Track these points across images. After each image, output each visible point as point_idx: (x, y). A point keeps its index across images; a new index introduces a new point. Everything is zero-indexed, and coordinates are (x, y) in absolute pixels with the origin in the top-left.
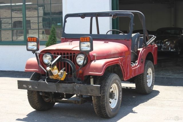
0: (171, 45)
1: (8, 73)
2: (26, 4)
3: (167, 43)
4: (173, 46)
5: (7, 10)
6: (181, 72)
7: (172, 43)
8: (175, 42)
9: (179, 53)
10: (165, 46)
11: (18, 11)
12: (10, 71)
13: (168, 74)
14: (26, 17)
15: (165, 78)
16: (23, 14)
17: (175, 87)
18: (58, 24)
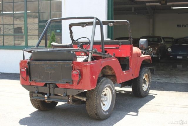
0: (154, 51)
1: (10, 75)
2: (28, 12)
3: (149, 49)
4: (155, 52)
5: (7, 17)
6: (167, 76)
7: (154, 49)
8: (156, 49)
9: (159, 59)
10: (148, 52)
11: (17, 18)
12: (11, 74)
13: (157, 79)
14: (27, 24)
15: (156, 83)
16: (25, 21)
17: (168, 92)
18: (58, 31)
